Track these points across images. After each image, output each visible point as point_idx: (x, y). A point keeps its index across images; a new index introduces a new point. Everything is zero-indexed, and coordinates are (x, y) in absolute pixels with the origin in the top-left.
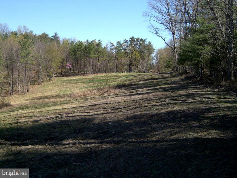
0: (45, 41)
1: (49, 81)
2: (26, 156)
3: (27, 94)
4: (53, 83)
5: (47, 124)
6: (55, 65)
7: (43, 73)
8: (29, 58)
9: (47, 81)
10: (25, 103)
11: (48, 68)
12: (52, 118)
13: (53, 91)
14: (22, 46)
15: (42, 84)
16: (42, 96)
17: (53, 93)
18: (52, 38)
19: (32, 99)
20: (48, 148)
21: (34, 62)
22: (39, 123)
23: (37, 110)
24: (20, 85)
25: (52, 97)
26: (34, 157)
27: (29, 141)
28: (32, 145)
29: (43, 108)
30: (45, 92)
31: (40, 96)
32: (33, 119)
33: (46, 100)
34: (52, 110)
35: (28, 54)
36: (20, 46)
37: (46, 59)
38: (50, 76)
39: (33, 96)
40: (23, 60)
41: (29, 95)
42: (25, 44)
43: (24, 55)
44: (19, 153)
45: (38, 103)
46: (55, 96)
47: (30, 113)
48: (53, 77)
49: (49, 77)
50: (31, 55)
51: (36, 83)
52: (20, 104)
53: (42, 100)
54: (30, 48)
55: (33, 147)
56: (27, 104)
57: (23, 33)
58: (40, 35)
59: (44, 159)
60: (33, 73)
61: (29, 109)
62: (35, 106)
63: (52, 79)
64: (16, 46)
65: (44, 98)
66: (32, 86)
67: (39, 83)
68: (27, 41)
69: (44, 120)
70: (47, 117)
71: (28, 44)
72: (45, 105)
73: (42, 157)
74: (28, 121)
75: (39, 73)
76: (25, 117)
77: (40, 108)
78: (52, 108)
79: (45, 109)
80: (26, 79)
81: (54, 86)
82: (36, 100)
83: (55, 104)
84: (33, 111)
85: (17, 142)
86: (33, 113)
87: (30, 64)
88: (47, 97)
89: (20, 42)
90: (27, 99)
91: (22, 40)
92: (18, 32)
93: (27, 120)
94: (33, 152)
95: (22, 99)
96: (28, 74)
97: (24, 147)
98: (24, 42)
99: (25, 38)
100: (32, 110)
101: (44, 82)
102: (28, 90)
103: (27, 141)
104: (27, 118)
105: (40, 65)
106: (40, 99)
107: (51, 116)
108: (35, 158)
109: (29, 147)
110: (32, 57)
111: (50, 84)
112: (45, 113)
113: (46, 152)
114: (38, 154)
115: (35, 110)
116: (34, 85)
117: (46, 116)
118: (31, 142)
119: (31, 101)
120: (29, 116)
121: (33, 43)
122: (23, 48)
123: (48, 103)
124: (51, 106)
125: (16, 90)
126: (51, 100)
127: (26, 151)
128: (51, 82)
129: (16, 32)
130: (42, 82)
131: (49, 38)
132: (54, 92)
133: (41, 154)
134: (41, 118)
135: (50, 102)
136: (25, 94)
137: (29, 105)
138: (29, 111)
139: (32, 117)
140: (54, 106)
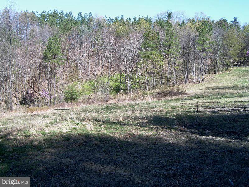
0: (224, 26)
1: (226, 71)
2: (207, 146)
3: (202, 83)
4: (230, 73)
5: (226, 116)
6: (233, 53)
7: (219, 62)
8: (206, 46)
9: (223, 70)
10: (200, 92)
11: (225, 56)
12: (232, 111)
13: (229, 82)
14: (199, 33)
15: (218, 73)
16: (217, 87)
17: (229, 84)
18: (231, 23)
19: (207, 88)
20: (231, 142)
21: (211, 50)
22: (217, 114)
23: (214, 101)
24: (195, 73)
25: (229, 88)
26: (216, 148)
27: (210, 131)
28: (213, 136)
29: (219, 99)
30: (221, 82)
31: (215, 86)
32: (211, 110)
33: (222, 91)
34: (231, 102)
35: (205, 42)
36: (197, 33)
37: (224, 46)
38: (227, 64)
39: (208, 85)
40: (199, 48)
41: (204, 84)
42: (202, 31)
43: (201, 42)
44: (200, 142)
45: (214, 93)
46: (232, 87)
47: (206, 103)
48: (230, 66)
49: (226, 66)
50: (207, 43)
51: (212, 72)
52: (194, 93)
53: (218, 90)
54: (207, 35)
55: (214, 138)
56: (202, 94)
57: (200, 20)
58: (218, 20)
59: (229, 153)
60: (209, 62)
61: (204, 99)
62: (210, 96)
63: (229, 68)
64: (194, 33)
65: (219, 88)
66: (207, 75)
67: (215, 73)
68: (205, 28)
69: (222, 112)
70: (226, 109)
71: (205, 31)
72: (221, 96)
73: (226, 150)
74: (206, 111)
75: (216, 62)
76: (202, 106)
77: (216, 99)
78: (229, 100)
79: (223, 101)
80: (202, 67)
81: (231, 76)
82: (211, 90)
83: (233, 95)
84: (209, 101)
85: (196, 131)
86: (209, 103)
87: (206, 52)
88: (223, 88)
89: (197, 29)
90: (201, 88)
91: (200, 27)
92: (195, 19)
93: (204, 110)
94: (215, 143)
95: (196, 88)
96: (204, 62)
97: (204, 137)
98: (202, 28)
99: (203, 24)
100: (207, 100)
101: (220, 71)
102: (203, 79)
103: (208, 131)
104: (204, 107)
105: (216, 53)
106: (215, 89)
107: (230, 109)
108: (217, 150)
109: (211, 137)
110: (209, 44)
111: (226, 74)
112: (222, 104)
113: (229, 145)
114: (220, 146)
115: (211, 100)
116: (209, 74)
117: (224, 108)
118: (211, 132)
119: (206, 90)
120: (205, 106)
121: (211, 29)
122: (200, 35)
123: (224, 94)
124: (228, 98)
125: (190, 79)
126: (227, 91)
127: (207, 142)
128: (228, 72)
129: (193, 19)
130: (218, 71)
131: (227, 23)
132: (231, 83)
133: (224, 147)
134: (219, 109)
135: (227, 93)
136: (200, 82)
137: (204, 95)
138: (205, 101)
139: (209, 107)
140: (231, 97)
